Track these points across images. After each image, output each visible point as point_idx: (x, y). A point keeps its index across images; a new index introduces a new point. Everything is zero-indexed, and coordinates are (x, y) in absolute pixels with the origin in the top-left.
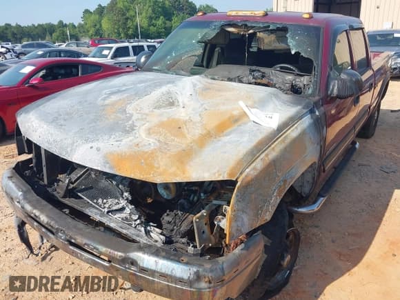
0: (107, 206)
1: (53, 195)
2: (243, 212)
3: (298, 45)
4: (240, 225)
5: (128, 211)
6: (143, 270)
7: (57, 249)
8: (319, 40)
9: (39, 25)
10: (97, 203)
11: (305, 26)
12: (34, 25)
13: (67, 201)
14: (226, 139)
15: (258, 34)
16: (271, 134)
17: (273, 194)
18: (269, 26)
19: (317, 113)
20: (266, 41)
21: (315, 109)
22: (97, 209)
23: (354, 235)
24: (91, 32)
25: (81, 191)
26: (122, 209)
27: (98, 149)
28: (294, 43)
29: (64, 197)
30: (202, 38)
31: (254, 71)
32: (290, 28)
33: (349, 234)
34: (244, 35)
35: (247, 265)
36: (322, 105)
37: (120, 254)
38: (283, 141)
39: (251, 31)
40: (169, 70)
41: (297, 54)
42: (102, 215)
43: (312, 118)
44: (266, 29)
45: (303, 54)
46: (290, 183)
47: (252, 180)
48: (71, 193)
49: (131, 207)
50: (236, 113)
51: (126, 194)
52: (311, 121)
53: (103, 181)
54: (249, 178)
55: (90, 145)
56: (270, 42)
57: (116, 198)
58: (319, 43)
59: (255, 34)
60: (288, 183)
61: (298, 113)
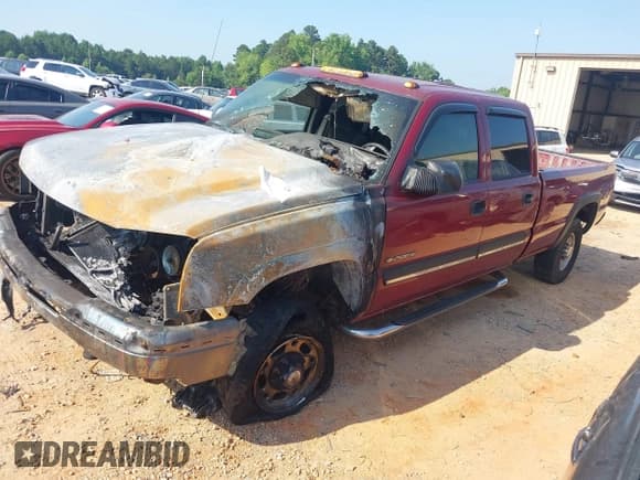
0: (95, 266)
1: (43, 245)
2: (203, 279)
3: (380, 119)
4: (197, 293)
5: (115, 275)
6: (86, 324)
7: (45, 321)
8: (408, 117)
9: (172, 58)
10: (85, 262)
11: (399, 98)
12: (164, 57)
13: (56, 255)
14: (218, 199)
15: (348, 99)
16: (272, 205)
17: (256, 271)
18: (358, 91)
19: (369, 202)
20: (357, 110)
21: (368, 196)
22: (83, 267)
23: (425, 383)
24: (242, 79)
25: (75, 246)
26: (110, 272)
27: (74, 185)
28: (376, 116)
29: (53, 249)
30: (281, 94)
31: (325, 144)
32: (381, 96)
33: (420, 382)
34: (333, 99)
35: (205, 346)
36: (384, 196)
37: (69, 304)
38: (289, 218)
39: (341, 95)
40: (229, 126)
41: (376, 128)
42: (85, 274)
43: (354, 204)
44: (355, 95)
45: (381, 130)
46: (288, 269)
47: (219, 245)
48: (63, 246)
49: (120, 272)
50: (249, 177)
51: (123, 259)
52: (352, 208)
53: (103, 240)
54: (215, 242)
55: (67, 180)
56: (362, 111)
57: (109, 260)
58: (407, 120)
59: (345, 98)
60: (284, 268)
61: (330, 193)
